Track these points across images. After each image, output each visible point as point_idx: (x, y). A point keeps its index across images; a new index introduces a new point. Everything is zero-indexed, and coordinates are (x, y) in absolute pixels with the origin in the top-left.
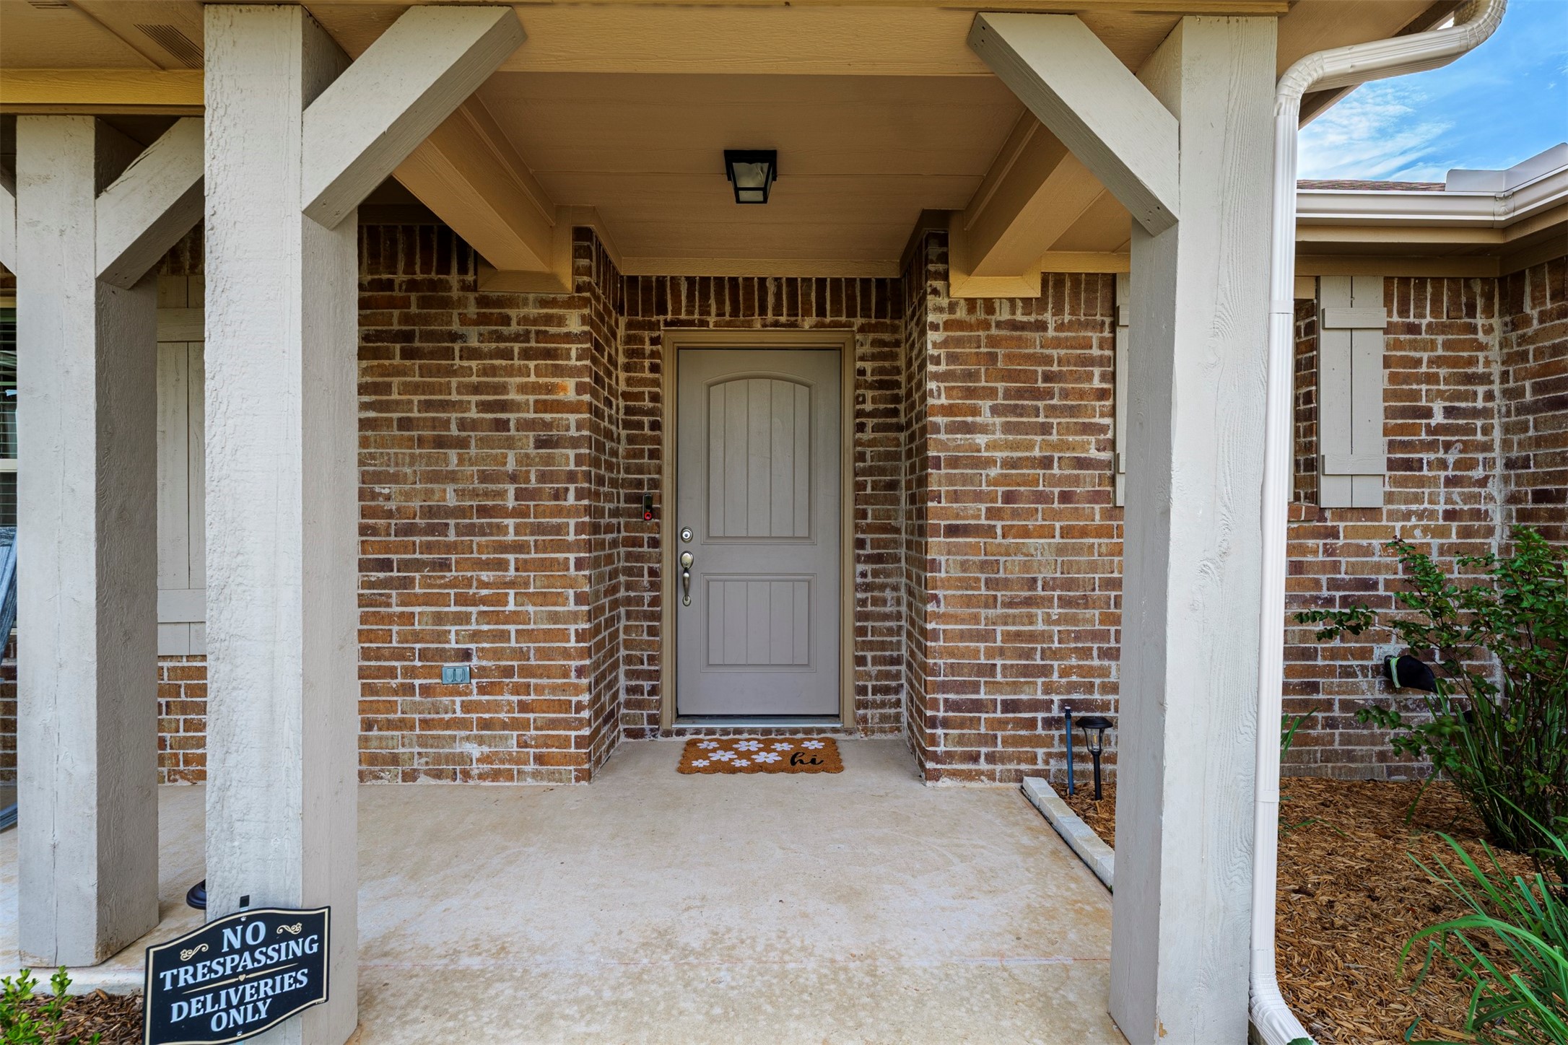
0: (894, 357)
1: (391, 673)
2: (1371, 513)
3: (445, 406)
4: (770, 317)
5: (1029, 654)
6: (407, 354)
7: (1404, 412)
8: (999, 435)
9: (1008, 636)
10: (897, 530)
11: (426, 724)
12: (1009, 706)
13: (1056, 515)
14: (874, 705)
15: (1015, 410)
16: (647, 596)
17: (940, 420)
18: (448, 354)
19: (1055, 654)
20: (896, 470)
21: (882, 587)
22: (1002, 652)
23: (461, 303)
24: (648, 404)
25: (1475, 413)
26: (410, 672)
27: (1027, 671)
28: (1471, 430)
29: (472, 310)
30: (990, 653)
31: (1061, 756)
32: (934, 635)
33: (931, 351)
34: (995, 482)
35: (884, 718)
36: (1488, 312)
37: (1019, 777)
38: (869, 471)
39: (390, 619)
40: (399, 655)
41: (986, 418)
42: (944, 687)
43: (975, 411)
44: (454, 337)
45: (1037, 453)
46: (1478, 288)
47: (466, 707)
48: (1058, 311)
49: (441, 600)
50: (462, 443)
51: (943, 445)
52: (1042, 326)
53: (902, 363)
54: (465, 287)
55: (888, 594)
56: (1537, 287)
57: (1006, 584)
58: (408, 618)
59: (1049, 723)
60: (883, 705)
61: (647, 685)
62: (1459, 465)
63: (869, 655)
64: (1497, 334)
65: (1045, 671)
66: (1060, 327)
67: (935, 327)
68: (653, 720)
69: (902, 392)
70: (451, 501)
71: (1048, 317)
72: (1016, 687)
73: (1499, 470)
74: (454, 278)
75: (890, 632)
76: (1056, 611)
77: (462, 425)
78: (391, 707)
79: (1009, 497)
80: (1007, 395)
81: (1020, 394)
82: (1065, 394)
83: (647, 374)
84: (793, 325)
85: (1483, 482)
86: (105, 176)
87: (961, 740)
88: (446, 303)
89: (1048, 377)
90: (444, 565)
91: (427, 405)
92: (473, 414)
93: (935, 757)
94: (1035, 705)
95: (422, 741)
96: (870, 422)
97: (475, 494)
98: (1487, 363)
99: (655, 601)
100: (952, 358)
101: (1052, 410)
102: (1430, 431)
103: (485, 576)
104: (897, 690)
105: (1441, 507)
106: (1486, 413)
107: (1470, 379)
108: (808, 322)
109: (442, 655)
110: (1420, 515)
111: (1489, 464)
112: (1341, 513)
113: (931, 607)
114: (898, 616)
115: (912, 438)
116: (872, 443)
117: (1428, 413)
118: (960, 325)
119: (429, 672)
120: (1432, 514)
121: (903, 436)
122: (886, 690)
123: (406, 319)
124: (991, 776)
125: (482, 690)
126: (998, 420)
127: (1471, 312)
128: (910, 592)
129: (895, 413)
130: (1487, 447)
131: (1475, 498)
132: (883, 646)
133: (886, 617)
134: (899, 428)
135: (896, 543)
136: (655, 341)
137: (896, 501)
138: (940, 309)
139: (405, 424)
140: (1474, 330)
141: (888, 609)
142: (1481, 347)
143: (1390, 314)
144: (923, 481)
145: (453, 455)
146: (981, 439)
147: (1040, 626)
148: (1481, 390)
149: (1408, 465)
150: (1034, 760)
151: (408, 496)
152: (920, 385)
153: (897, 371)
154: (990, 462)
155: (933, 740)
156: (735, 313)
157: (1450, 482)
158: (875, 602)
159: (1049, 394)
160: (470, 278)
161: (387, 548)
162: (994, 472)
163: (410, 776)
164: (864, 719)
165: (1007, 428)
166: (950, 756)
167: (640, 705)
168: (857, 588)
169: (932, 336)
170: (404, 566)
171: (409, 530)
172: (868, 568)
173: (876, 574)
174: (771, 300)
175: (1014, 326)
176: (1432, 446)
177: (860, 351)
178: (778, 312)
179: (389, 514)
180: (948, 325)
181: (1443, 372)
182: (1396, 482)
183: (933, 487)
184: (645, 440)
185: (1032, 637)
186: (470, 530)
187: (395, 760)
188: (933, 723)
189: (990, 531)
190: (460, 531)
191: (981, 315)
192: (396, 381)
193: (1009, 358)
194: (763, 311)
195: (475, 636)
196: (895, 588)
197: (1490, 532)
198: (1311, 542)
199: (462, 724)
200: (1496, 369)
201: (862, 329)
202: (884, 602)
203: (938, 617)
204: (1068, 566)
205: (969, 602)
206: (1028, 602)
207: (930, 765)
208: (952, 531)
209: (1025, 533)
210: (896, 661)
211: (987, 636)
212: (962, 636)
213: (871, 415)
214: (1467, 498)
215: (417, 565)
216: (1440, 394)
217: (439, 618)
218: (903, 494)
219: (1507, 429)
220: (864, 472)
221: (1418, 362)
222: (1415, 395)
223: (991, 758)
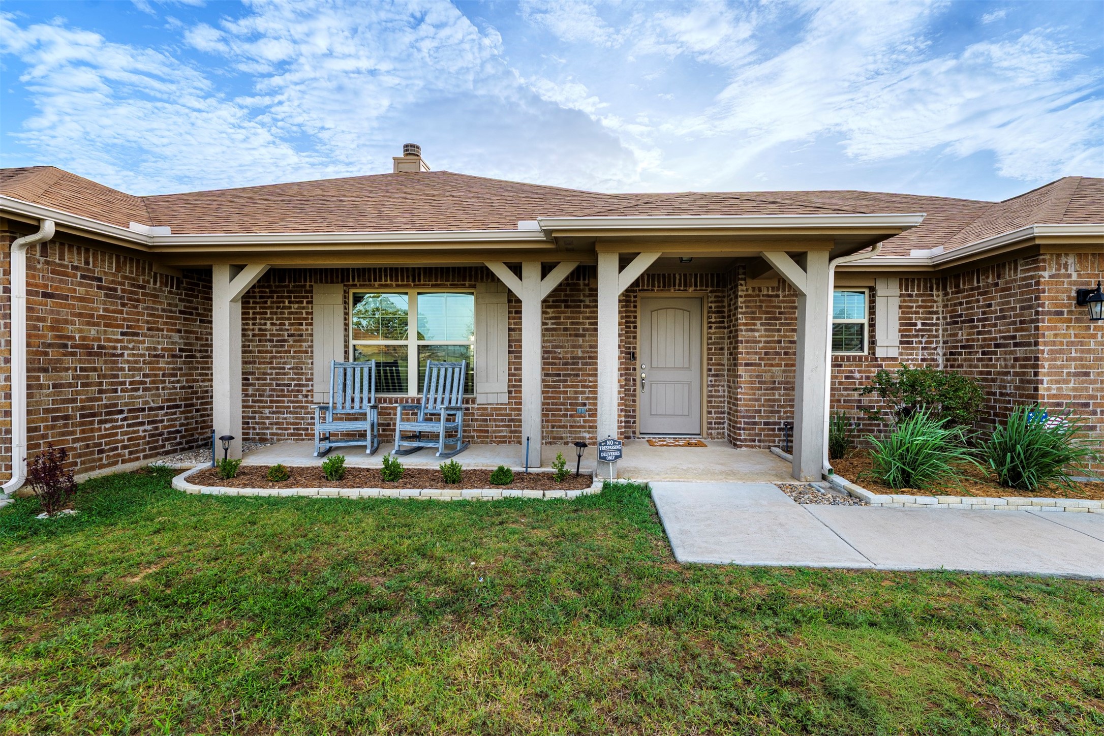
0: (722, 302)
1: (560, 410)
2: (894, 359)
3: (578, 323)
4: (677, 287)
5: (773, 406)
6: (566, 307)
7: (907, 325)
8: (763, 333)
9: (766, 400)
10: (724, 365)
11: (571, 427)
12: (766, 424)
13: (783, 359)
14: (715, 429)
15: (768, 324)
16: (632, 388)
17: (743, 328)
18: (579, 307)
19: (782, 406)
20: (723, 343)
21: (718, 386)
22: (763, 406)
23: (584, 290)
24: (632, 319)
25: (933, 325)
26: (566, 410)
27: (772, 412)
28: (931, 331)
29: (587, 292)
30: (760, 406)
31: (784, 441)
32: (740, 400)
33: (740, 305)
34: (762, 348)
35: (718, 434)
36: (938, 290)
37: (769, 447)
38: (713, 344)
39: (560, 392)
40: (563, 404)
41: (758, 327)
42: (743, 417)
43: (755, 325)
44: (581, 301)
45: (776, 338)
46: (934, 282)
47: (585, 421)
48: (784, 291)
49: (577, 386)
50: (584, 336)
51: (744, 336)
52: (778, 296)
53: (726, 304)
54: (585, 285)
55: (720, 388)
56: (951, 283)
57: (765, 383)
58: (566, 392)
59: (780, 429)
60: (718, 429)
61: (632, 420)
62: (926, 342)
63: (713, 411)
64: (941, 297)
65: (779, 412)
66: (784, 296)
67: (741, 297)
68: (634, 432)
69: (726, 315)
70: (580, 354)
71: (780, 293)
72: (768, 417)
73: (941, 344)
74: (581, 282)
75: (721, 402)
76: (782, 392)
77: (584, 330)
78: (560, 421)
79: (766, 354)
80: (766, 319)
81: (770, 319)
82: (786, 319)
83: (632, 309)
84: (686, 290)
85: (935, 349)
86: (543, 276)
87: (749, 435)
88: (579, 290)
89: (780, 313)
90: (578, 375)
91: (572, 323)
92: (587, 326)
93: (740, 440)
94: (775, 424)
95: (570, 432)
96: (714, 326)
97: (588, 352)
98: (937, 307)
99: (635, 390)
100: (747, 307)
101: (781, 324)
102: (916, 330)
103: (591, 379)
104: (723, 423)
105: (920, 357)
106: (937, 324)
107: (931, 313)
108: (691, 290)
109: (577, 404)
110: (912, 360)
111: (938, 342)
112: (883, 359)
113: (739, 390)
114: (724, 397)
115: (731, 332)
116: (714, 333)
117: (916, 325)
118: (749, 296)
119: (572, 410)
120: (917, 360)
121: (726, 331)
122: (719, 423)
123: (566, 295)
124: (760, 447)
125: (590, 416)
126: (763, 328)
127: (932, 290)
128: (729, 387)
129: (723, 322)
130: (937, 336)
131: (933, 354)
132: (718, 407)
133: (719, 397)
134: (725, 328)
135: (723, 370)
136: (635, 297)
137: (723, 354)
138: (743, 291)
139: (565, 329)
140: (932, 296)
141: (720, 394)
142: (935, 302)
143: (901, 290)
144: (736, 348)
145: (581, 339)
146: (757, 334)
147: (777, 397)
148: (935, 317)
149: (908, 342)
150: (774, 442)
151: (566, 353)
152: (735, 315)
153: (724, 307)
154: (760, 342)
155: (740, 435)
156: (664, 286)
157: (923, 348)
158: (715, 391)
159: (780, 319)
160: (587, 282)
161: (559, 369)
162: (761, 345)
163: (566, 443)
164: (711, 434)
165: (766, 330)
166: (745, 440)
167: (629, 427)
168: (708, 386)
169: (740, 300)
170: (565, 375)
171: (566, 364)
172: (713, 379)
173: (716, 381)
174: (677, 281)
175: (768, 296)
176: (917, 336)
177: (710, 300)
178: (680, 286)
179: (560, 359)
180: (746, 296)
181: (921, 310)
182: (904, 348)
183: (740, 350)
184: (632, 332)
185: (774, 400)
186: (586, 364)
187: (561, 438)
188: (740, 429)
189: (760, 365)
190: (583, 364)
191: (757, 292)
192: (562, 315)
193: (767, 307)
194: (674, 286)
195: (588, 398)
196: (723, 386)
197: (938, 366)
198: (873, 369)
199: (584, 427)
200: (940, 309)
201: (711, 292)
202: (719, 391)
203: (742, 393)
204: (787, 377)
205: (752, 388)
206: (773, 389)
207: (738, 443)
208: (747, 365)
209: (772, 365)
210: (723, 413)
211: (758, 400)
212: (750, 400)
213: (714, 323)
214: (929, 354)
215: (569, 375)
216: (920, 318)
217: (576, 392)
218: (726, 352)
219: (944, 330)
220: (711, 344)
221: (912, 307)
222: (911, 319)
223: (760, 441)
